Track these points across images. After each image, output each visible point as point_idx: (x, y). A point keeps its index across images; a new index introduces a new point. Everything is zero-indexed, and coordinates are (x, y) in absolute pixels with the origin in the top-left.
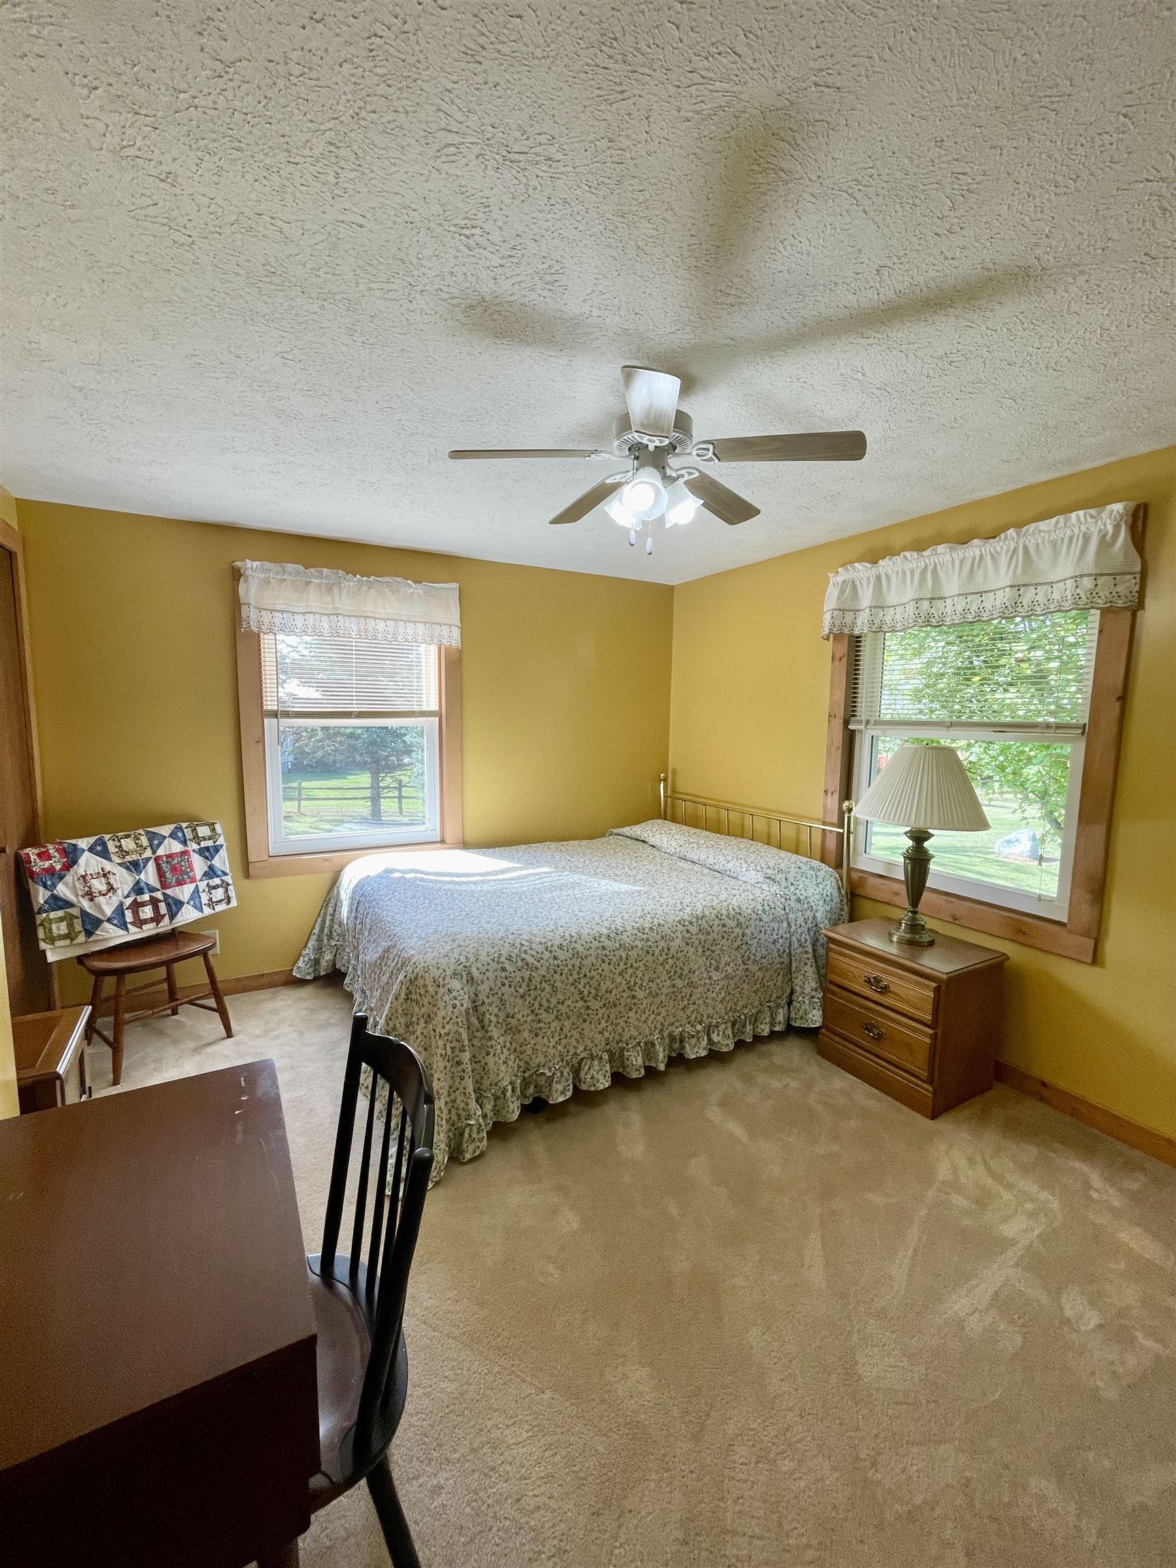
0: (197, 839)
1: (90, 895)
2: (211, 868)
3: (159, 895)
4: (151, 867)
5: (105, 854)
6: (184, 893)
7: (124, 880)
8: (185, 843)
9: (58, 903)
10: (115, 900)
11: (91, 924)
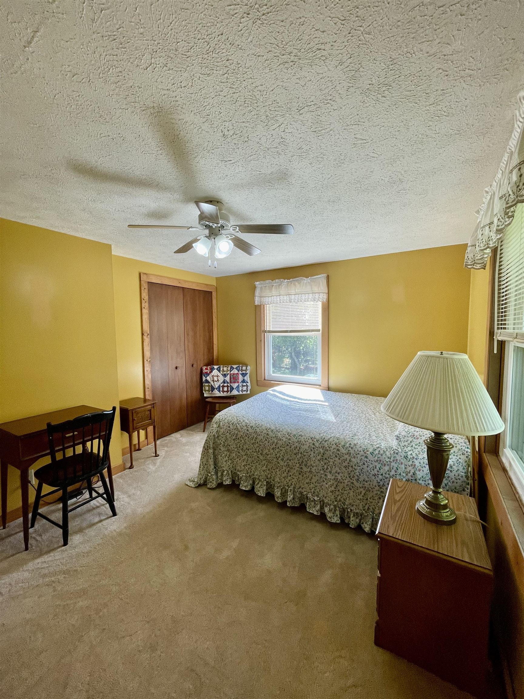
0: (242, 370)
1: (213, 381)
2: (244, 379)
3: (229, 385)
4: (229, 376)
5: (219, 371)
6: (235, 385)
7: (221, 379)
8: (238, 371)
9: (207, 381)
10: (219, 383)
11: (213, 389)
